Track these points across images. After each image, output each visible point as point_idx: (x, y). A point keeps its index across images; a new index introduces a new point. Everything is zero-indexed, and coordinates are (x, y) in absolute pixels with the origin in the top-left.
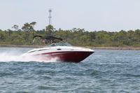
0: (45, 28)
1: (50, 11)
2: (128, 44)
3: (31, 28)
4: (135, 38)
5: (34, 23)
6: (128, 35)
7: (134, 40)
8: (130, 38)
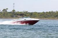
0: (12, 11)
1: (14, 4)
2: (46, 17)
3: (6, 11)
4: (49, 15)
5: (7, 9)
6: (46, 14)
7: (48, 16)
8: (47, 15)
